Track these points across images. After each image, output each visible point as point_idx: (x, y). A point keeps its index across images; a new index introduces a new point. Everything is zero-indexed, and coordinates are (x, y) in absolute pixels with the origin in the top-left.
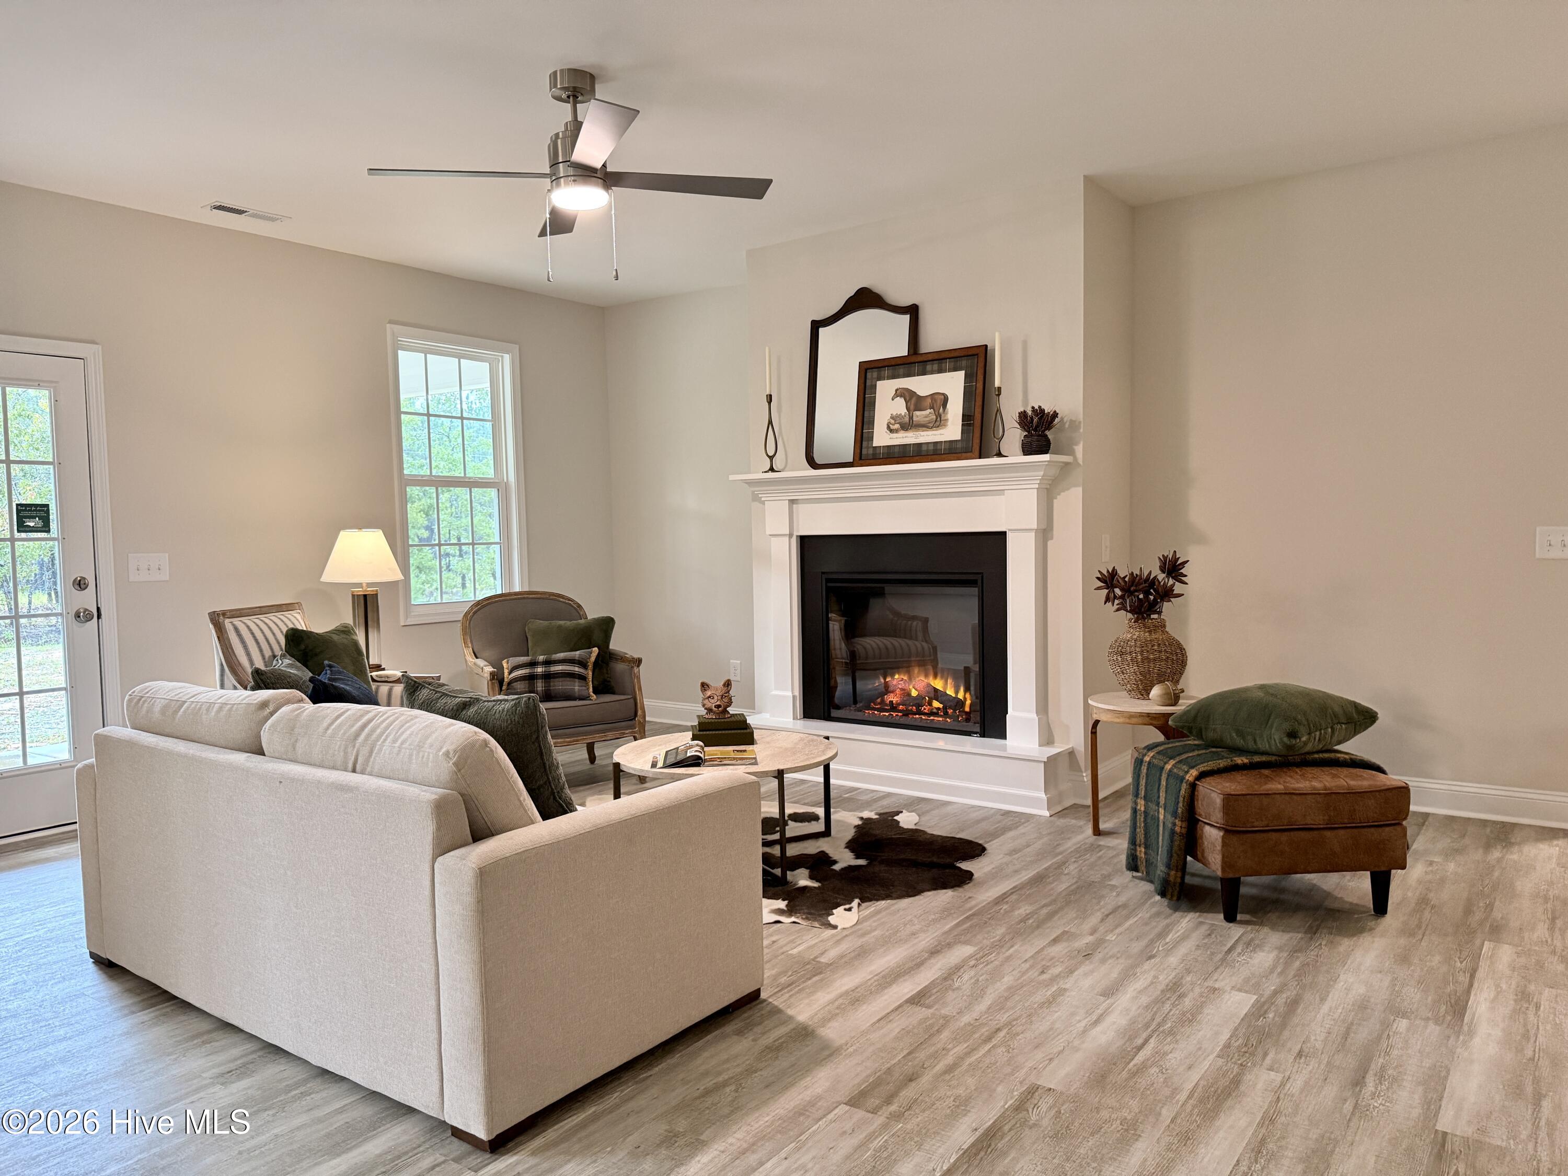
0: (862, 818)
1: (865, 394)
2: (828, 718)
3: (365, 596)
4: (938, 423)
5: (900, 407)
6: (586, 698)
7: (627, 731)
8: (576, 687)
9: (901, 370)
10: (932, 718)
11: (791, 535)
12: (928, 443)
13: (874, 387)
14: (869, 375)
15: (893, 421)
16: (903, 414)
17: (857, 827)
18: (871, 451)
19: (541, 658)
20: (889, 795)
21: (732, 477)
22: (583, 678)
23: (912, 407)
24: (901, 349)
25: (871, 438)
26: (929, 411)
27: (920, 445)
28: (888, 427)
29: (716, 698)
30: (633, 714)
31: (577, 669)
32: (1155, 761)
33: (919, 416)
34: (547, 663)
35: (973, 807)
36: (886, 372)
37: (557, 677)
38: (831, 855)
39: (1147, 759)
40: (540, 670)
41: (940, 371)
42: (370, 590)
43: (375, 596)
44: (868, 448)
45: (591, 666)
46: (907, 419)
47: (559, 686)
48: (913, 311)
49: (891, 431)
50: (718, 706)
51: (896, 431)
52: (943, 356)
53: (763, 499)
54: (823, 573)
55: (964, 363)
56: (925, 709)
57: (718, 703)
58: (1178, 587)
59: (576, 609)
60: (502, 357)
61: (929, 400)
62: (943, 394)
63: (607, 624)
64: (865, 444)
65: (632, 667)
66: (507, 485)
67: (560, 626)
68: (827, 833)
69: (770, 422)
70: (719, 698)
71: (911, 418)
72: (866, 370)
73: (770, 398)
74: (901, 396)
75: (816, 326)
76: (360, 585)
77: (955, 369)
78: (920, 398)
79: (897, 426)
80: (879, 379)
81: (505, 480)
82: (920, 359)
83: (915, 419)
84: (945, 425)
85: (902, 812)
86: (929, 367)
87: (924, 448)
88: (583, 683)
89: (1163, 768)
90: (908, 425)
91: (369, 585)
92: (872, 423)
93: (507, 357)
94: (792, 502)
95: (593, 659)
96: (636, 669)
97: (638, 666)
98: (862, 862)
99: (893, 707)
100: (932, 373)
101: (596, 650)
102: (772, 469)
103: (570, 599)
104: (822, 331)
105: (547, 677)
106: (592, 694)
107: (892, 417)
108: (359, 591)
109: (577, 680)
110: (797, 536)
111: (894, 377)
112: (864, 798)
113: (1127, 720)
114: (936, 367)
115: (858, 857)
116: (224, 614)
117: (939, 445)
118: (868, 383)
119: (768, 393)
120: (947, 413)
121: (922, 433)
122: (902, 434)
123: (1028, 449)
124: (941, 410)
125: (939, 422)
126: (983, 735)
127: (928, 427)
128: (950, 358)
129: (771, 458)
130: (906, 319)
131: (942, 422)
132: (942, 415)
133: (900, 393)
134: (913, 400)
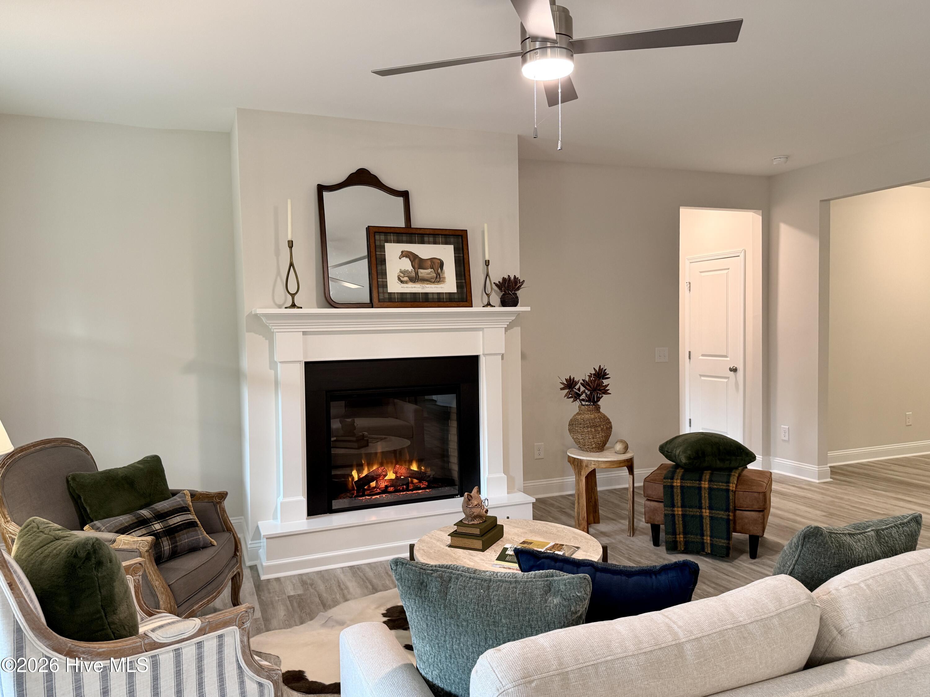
1: (376, 251)
4: (438, 280)
6: (209, 544)
8: (198, 535)
9: (404, 238)
10: (421, 491)
11: (299, 361)
12: (433, 293)
13: (383, 247)
14: (376, 237)
15: (402, 275)
16: (410, 270)
18: (387, 296)
23: (416, 266)
24: (399, 222)
25: (386, 286)
26: (430, 270)
27: (426, 294)
28: (399, 279)
33: (423, 273)
34: (157, 518)
36: (391, 237)
41: (435, 243)
44: (384, 293)
48: (405, 195)
49: (402, 282)
51: (406, 282)
52: (437, 232)
53: (273, 330)
54: (328, 391)
55: (452, 240)
61: (429, 263)
62: (440, 260)
64: (381, 290)
69: (291, 265)
71: (417, 273)
72: (373, 233)
73: (291, 244)
74: (406, 257)
75: (320, 190)
77: (446, 243)
78: (421, 260)
79: (406, 279)
80: (387, 241)
82: (411, 231)
83: (420, 275)
86: (426, 239)
87: (430, 296)
90: (415, 279)
92: (385, 274)
94: (307, 333)
95: (189, 502)
100: (429, 243)
102: (293, 306)
104: (326, 194)
105: (169, 532)
107: (401, 272)
110: (305, 361)
111: (398, 242)
114: (431, 239)
117: (441, 295)
118: (377, 243)
119: (290, 238)
121: (427, 286)
122: (410, 285)
123: (504, 303)
124: (439, 270)
125: (439, 278)
127: (431, 282)
128: (441, 235)
129: (293, 295)
130: (401, 200)
131: (441, 279)
132: (441, 274)
133: (405, 254)
134: (417, 261)
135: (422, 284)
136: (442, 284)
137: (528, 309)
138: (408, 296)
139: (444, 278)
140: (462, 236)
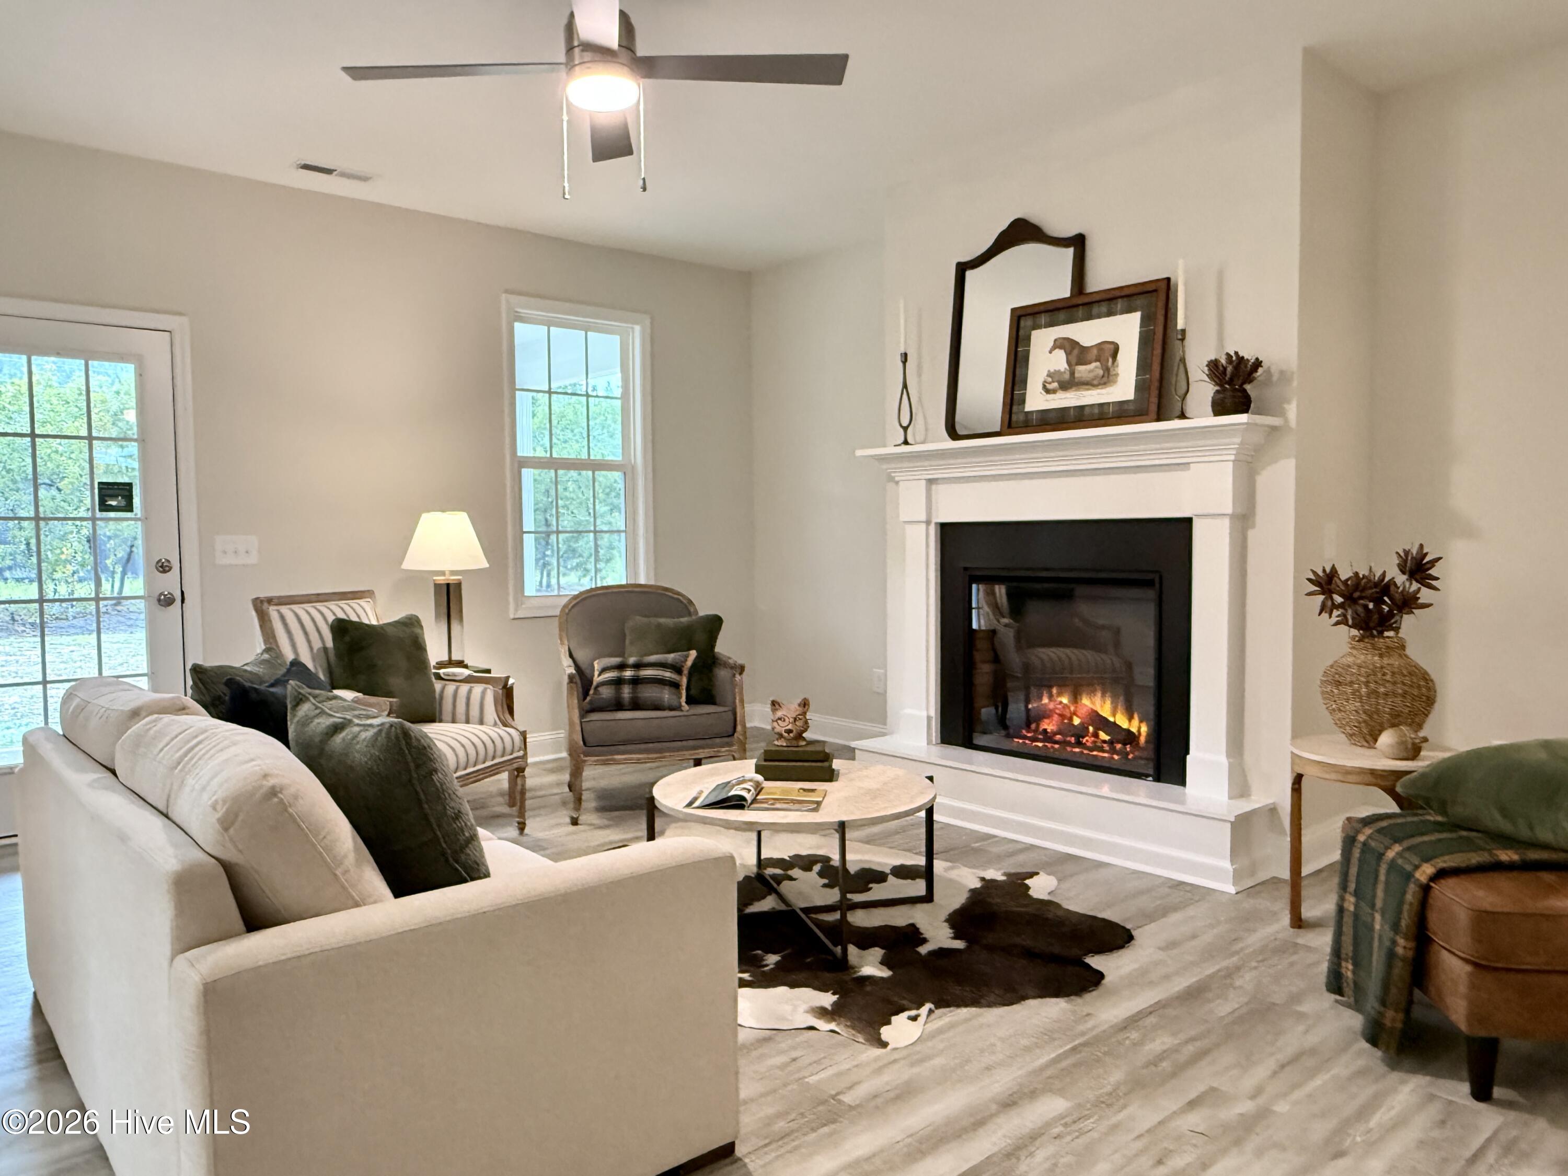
0: (983, 879)
1: (1017, 347)
2: (969, 744)
3: (448, 585)
4: (1105, 379)
5: (1059, 362)
6: (678, 708)
7: (723, 749)
8: (666, 695)
9: (1062, 315)
10: (1095, 753)
11: (928, 523)
12: (1092, 406)
13: (1028, 339)
14: (1022, 323)
15: (1050, 380)
17: (973, 891)
18: (1022, 417)
19: (632, 660)
20: (1032, 847)
21: (859, 453)
22: (676, 685)
23: (1074, 361)
24: (1062, 289)
25: (1023, 401)
26: (1094, 365)
27: (1082, 408)
28: (1044, 387)
29: (787, 720)
30: (730, 730)
31: (668, 674)
32: (1373, 844)
33: (1082, 371)
34: (638, 666)
35: (1135, 872)
36: (1043, 319)
37: (648, 683)
38: (922, 931)
39: (1361, 838)
40: (628, 673)
41: (1110, 314)
42: (453, 578)
43: (459, 585)
44: (1019, 412)
45: (686, 672)
46: (1067, 376)
47: (649, 693)
48: (1078, 243)
49: (1048, 391)
50: (789, 731)
51: (1054, 391)
52: (1115, 294)
53: (897, 479)
54: (966, 569)
55: (1140, 301)
56: (1087, 741)
57: (790, 727)
58: (1425, 595)
59: (684, 605)
60: (633, 328)
61: (1095, 352)
62: (1113, 343)
63: (714, 624)
64: (1015, 408)
65: (734, 676)
66: (633, 468)
67: (659, 626)
68: (928, 898)
69: (905, 386)
70: (792, 720)
71: (1072, 373)
72: (1019, 318)
73: (905, 358)
74: (1060, 347)
75: (962, 269)
76: (442, 573)
77: (1129, 310)
78: (1084, 350)
79: (1055, 385)
80: (1037, 327)
81: (633, 462)
82: (1086, 300)
83: (1077, 375)
84: (1115, 382)
85: (1037, 874)
86: (1095, 310)
87: (1087, 411)
88: (673, 690)
89: (1383, 854)
90: (1068, 383)
91: (453, 573)
92: (1024, 382)
93: (637, 328)
94: (931, 482)
95: (689, 663)
96: (738, 677)
97: (741, 674)
98: (959, 944)
99: (1047, 737)
100: (1099, 317)
101: (693, 654)
102: (906, 442)
103: (678, 593)
104: (970, 274)
105: (636, 682)
106: (684, 704)
107: (1049, 374)
108: (441, 579)
109: (667, 688)
110: (936, 524)
111: (1052, 324)
112: (995, 850)
113: (1340, 777)
114: (1104, 308)
115: (956, 937)
116: (270, 601)
117: (1106, 407)
118: (1021, 333)
119: (903, 350)
120: (1117, 366)
121: (1085, 393)
122: (1061, 395)
123: (1220, 408)
124: (1110, 363)
125: (1107, 378)
126: (1158, 779)
128: (1122, 297)
129: (905, 429)
130: (1070, 252)
131: (1111, 378)
132: (1111, 370)
133: (1059, 344)
134: (1076, 352)
135: (1078, 391)
138: (1052, 415)
139: (1117, 375)
140: (1158, 291)
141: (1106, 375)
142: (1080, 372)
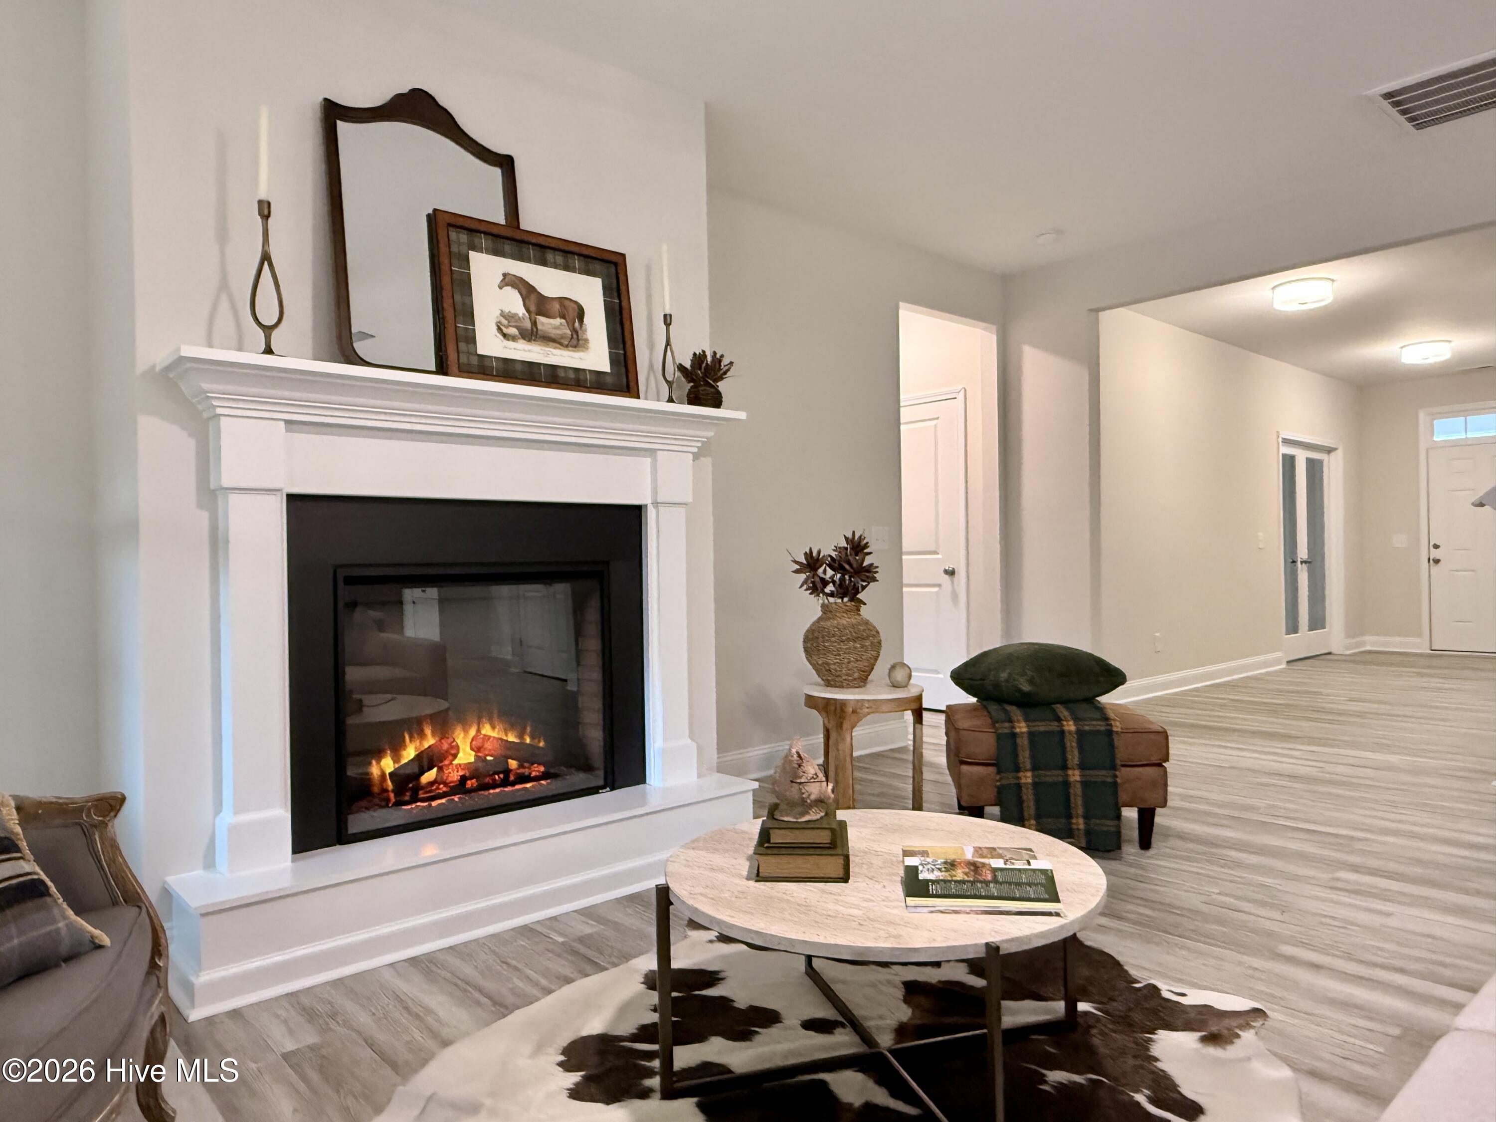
1: (451, 264)
4: (574, 342)
5: (514, 303)
9: (507, 247)
10: (523, 786)
11: (275, 489)
12: (566, 368)
13: (462, 257)
14: (453, 236)
15: (505, 322)
16: (521, 315)
23: (533, 308)
24: (496, 214)
25: (469, 343)
26: (561, 321)
27: (554, 367)
28: (499, 329)
33: (544, 322)
36: (480, 240)
41: (567, 268)
44: (469, 353)
46: (528, 325)
48: (505, 165)
49: (505, 336)
51: (513, 338)
52: (572, 248)
55: (598, 267)
61: (556, 306)
62: (576, 302)
64: (462, 346)
69: (266, 257)
71: (534, 323)
72: (440, 224)
73: (265, 210)
74: (513, 286)
75: (328, 114)
78: (542, 298)
79: (513, 331)
80: (473, 248)
82: (523, 237)
83: (540, 327)
87: (561, 373)
90: (531, 335)
92: (471, 314)
94: (295, 426)
100: (556, 266)
102: (269, 351)
104: (342, 126)
107: (503, 314)
110: (288, 491)
111: (496, 253)
114: (559, 259)
117: (581, 373)
118: (454, 248)
119: (263, 195)
120: (586, 331)
121: (555, 351)
122: (522, 345)
124: (577, 324)
125: (576, 340)
127: (561, 344)
128: (578, 255)
129: (268, 330)
130: (497, 172)
131: (580, 342)
132: (580, 332)
133: (509, 281)
134: (533, 298)
135: (544, 346)
136: (583, 351)
137: (742, 415)
138: (519, 367)
139: (587, 340)
140: (616, 264)
141: (575, 336)
142: (543, 324)
